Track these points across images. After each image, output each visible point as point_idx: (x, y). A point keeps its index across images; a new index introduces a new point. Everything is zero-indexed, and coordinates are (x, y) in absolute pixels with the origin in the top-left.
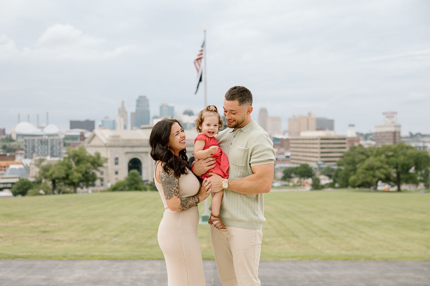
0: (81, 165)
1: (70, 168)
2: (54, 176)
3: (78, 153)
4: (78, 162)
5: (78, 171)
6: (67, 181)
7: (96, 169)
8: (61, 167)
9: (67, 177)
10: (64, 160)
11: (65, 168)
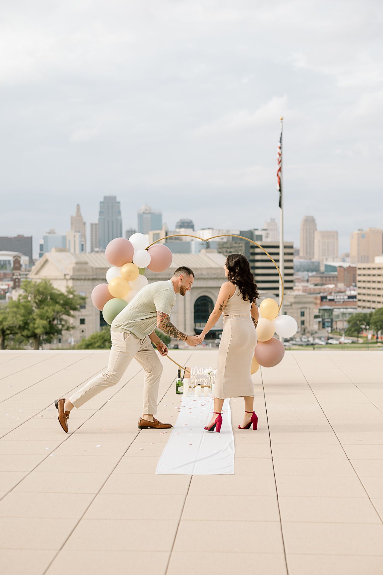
0: (46, 308)
1: (30, 312)
2: (6, 324)
3: (41, 289)
4: (41, 303)
5: (42, 317)
6: (25, 333)
7: (69, 315)
8: (15, 309)
9: (25, 326)
10: (19, 300)
11: (22, 311)
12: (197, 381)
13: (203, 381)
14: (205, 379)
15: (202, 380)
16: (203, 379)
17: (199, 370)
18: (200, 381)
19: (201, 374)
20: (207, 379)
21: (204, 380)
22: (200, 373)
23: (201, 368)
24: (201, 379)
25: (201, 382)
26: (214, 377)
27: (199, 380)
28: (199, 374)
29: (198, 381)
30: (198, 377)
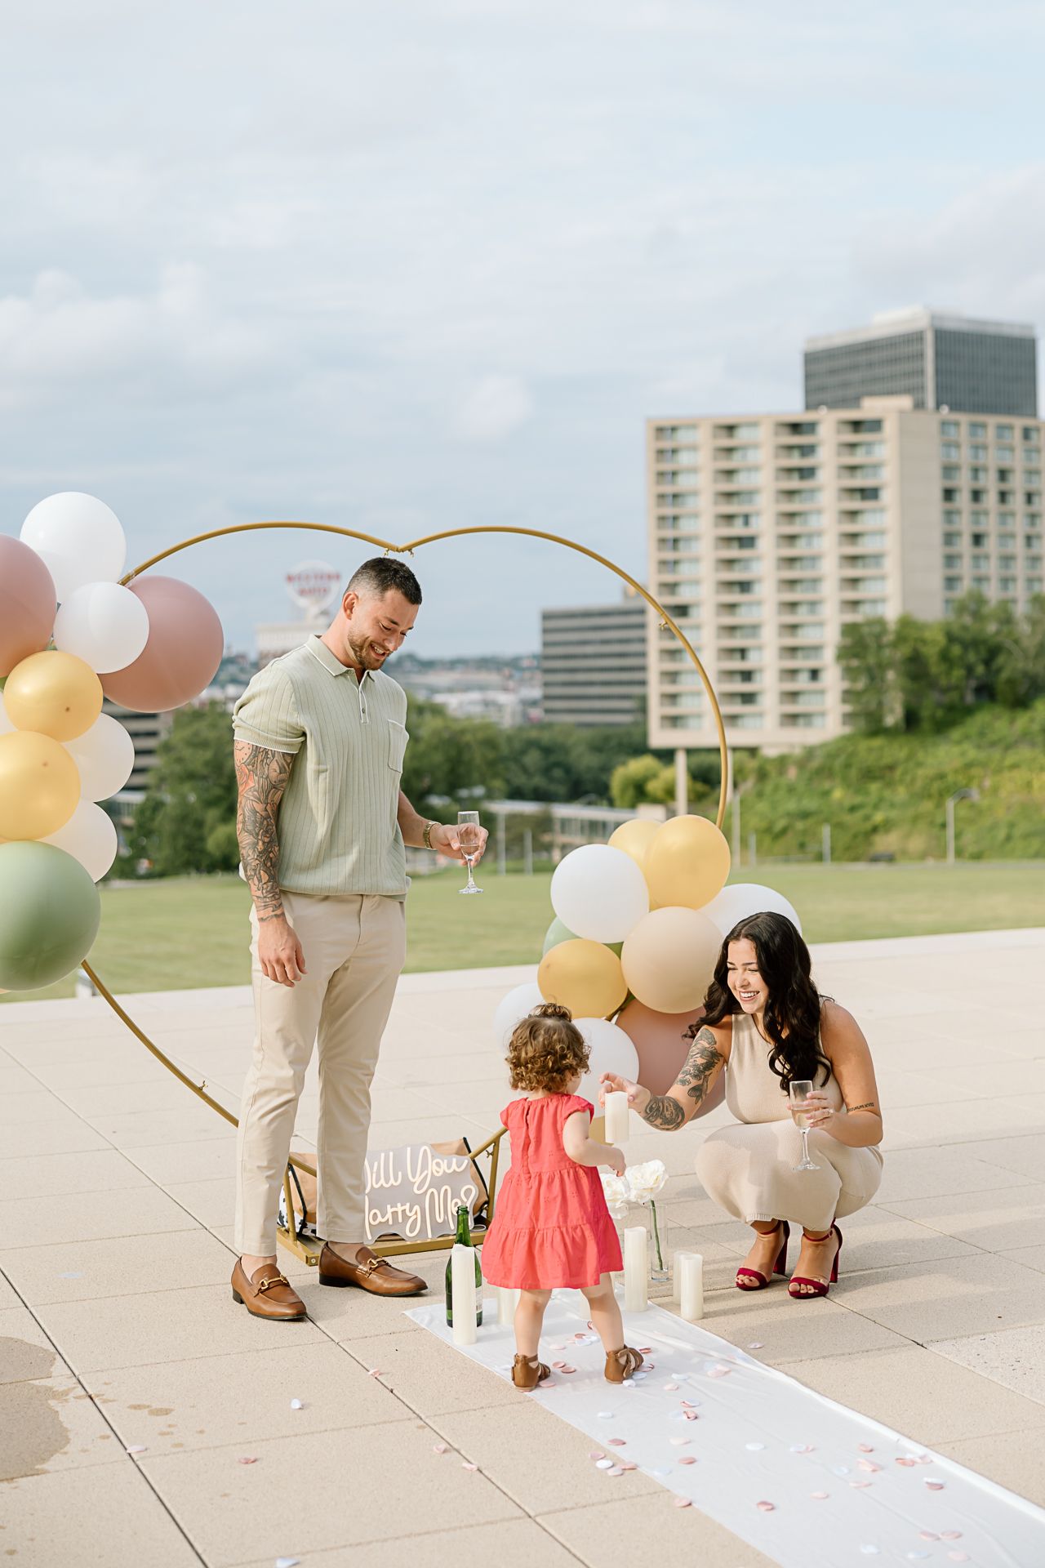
12: (373, 1223)
13: (400, 1220)
14: (407, 1207)
15: (395, 1214)
16: (399, 1209)
17: (376, 1164)
18: (389, 1216)
19: (386, 1185)
20: (417, 1208)
21: (404, 1211)
22: (382, 1181)
23: (383, 1155)
24: (390, 1210)
25: (391, 1222)
26: (446, 1190)
27: (383, 1218)
28: (376, 1186)
29: (380, 1219)
30: (381, 1199)
